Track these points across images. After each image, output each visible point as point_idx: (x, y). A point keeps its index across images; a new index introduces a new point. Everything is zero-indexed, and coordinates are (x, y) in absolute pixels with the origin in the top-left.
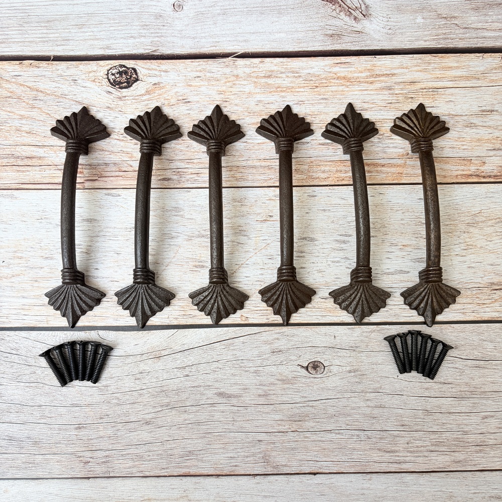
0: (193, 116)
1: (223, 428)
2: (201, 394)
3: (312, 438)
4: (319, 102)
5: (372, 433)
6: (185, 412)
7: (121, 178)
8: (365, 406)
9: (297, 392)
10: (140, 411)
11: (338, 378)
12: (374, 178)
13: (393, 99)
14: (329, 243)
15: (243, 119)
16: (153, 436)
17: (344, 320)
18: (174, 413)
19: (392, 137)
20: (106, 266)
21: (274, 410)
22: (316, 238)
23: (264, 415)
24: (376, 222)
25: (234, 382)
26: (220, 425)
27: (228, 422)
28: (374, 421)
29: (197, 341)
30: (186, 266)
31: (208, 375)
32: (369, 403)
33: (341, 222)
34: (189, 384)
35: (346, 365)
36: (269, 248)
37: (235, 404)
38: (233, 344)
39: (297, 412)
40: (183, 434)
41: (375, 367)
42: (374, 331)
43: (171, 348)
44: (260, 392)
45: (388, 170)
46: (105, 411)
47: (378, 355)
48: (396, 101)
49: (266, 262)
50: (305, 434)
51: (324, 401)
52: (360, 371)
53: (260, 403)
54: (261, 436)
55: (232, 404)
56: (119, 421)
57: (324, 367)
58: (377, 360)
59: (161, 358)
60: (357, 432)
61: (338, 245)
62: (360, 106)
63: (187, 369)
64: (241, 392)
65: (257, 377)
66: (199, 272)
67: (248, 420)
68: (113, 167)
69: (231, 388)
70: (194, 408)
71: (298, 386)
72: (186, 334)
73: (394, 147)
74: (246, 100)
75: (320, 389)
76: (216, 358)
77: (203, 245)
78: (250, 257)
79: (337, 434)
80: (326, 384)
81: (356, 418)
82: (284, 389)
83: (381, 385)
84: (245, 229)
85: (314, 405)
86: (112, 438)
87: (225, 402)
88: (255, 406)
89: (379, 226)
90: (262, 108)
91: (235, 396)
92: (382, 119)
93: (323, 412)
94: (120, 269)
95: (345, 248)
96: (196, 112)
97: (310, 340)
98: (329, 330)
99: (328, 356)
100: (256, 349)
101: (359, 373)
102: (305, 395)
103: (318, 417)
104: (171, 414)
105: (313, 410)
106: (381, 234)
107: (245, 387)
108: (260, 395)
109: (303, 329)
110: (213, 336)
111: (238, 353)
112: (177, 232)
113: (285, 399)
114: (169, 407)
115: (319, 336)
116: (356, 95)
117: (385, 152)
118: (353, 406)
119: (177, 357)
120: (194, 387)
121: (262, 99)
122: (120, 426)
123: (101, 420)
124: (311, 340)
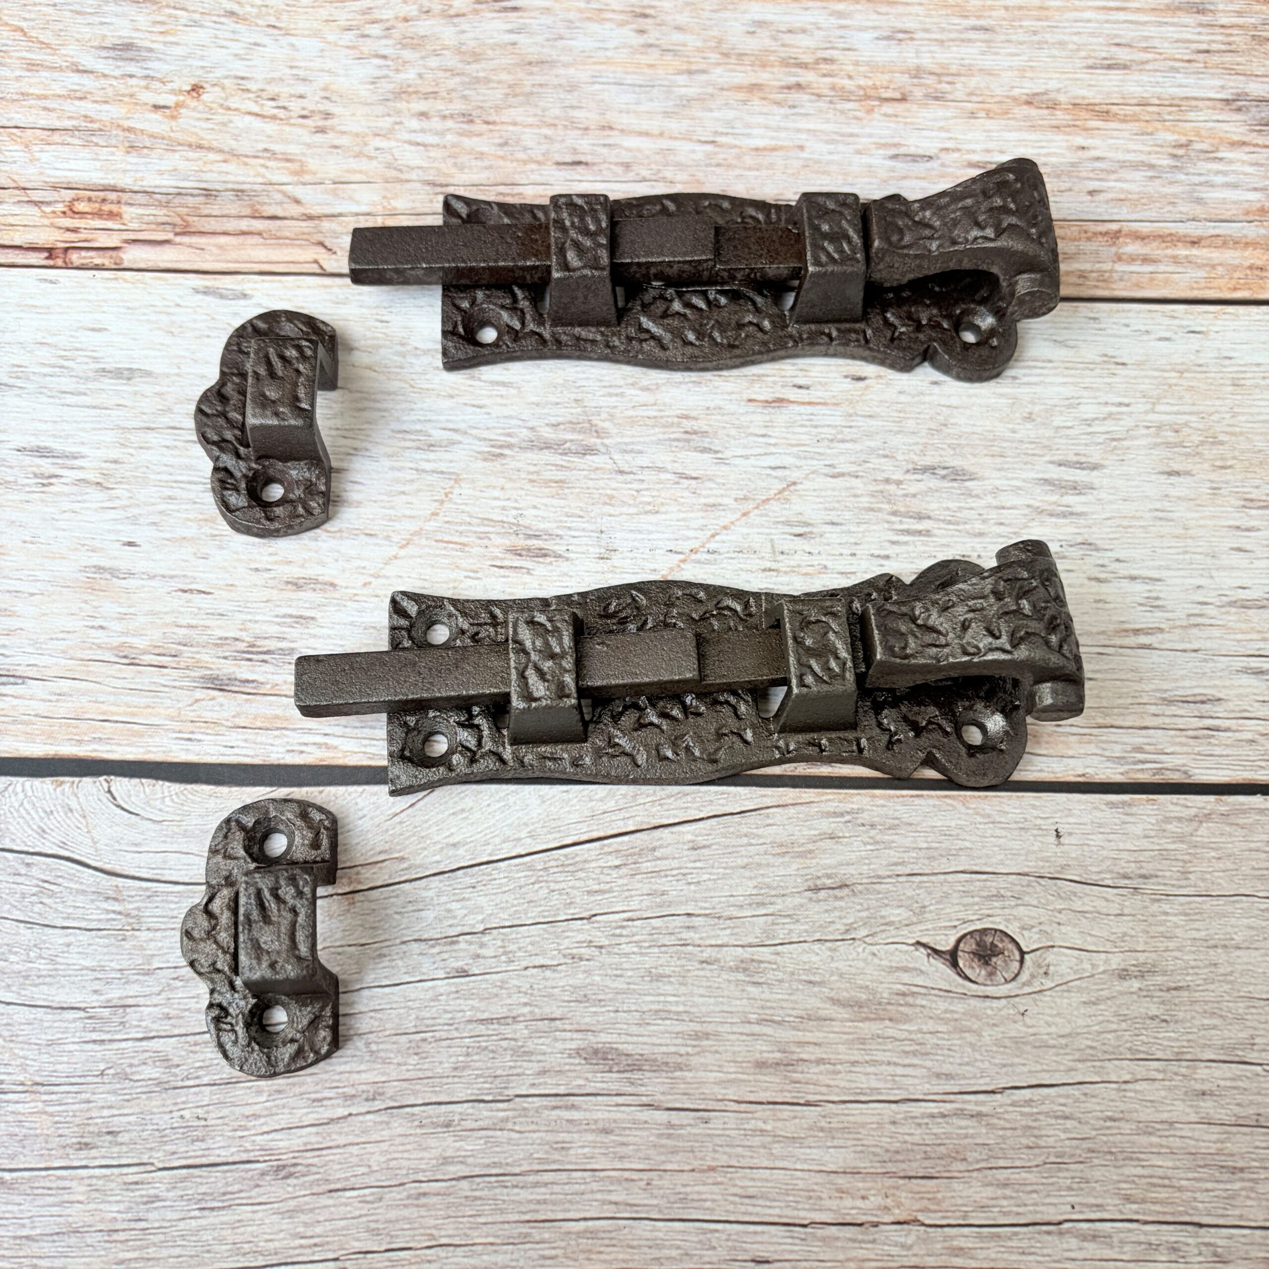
0: (530, 50)
1: (604, 1202)
2: (515, 1051)
3: (981, 1254)
4: (963, 36)
5: (1229, 1238)
6: (448, 1125)
7: (256, 239)
8: (1193, 1118)
9: (914, 1053)
10: (256, 1116)
11: (1076, 998)
12: (1166, 282)
13: (1215, 40)
14: (1019, 488)
15: (704, 72)
16: (301, 1229)
17: (1088, 770)
18: (400, 1131)
19: (1220, 155)
20: (167, 535)
21: (822, 1129)
22: (972, 469)
23: (777, 1149)
24: (1186, 424)
25: (653, 1007)
26: (595, 1186)
27: (627, 1174)
28: (1237, 1185)
29: (508, 833)
30: (476, 550)
31: (548, 973)
32: (1207, 1106)
33: (1058, 421)
34: (468, 1008)
35: (1108, 947)
36: (794, 498)
37: (659, 1097)
38: (654, 849)
39: (917, 1139)
40: (432, 1222)
41: (1219, 955)
42: (1208, 816)
43: (402, 859)
44: (763, 1050)
45: (1215, 255)
46: (106, 1113)
47: (1230, 909)
48: (1223, 47)
49: (785, 548)
50: (952, 1238)
51: (1027, 1094)
52: (1164, 973)
53: (763, 1096)
54: (765, 1238)
55: (645, 1100)
56: (159, 1158)
57: (1022, 953)
58: (1229, 929)
59: (358, 897)
60: (1169, 1234)
61: (1054, 498)
62: (1104, 55)
63: (462, 946)
64: (683, 1050)
65: (753, 990)
66: (529, 572)
67: (712, 1169)
68: (233, 201)
69: (641, 1030)
70: (484, 1111)
71: (920, 1031)
72: (468, 802)
73: (1227, 185)
74: (715, 16)
75: (1007, 1043)
76: (583, 904)
77: (548, 475)
78: (725, 528)
79: (1084, 1238)
80: (1028, 1021)
81: (1160, 1172)
82: (863, 1041)
83: (1251, 1032)
84: (705, 428)
85: (984, 1109)
86: (121, 1236)
87: (614, 1087)
88: (743, 1107)
89: (1196, 439)
90: (768, 43)
91: (658, 1066)
92: (1183, 99)
93: (1024, 1141)
94: (221, 548)
95: (1079, 509)
96: (539, 39)
97: (960, 844)
98: (1034, 807)
99: (1034, 912)
100: (747, 873)
101: (1159, 979)
102: (947, 1068)
103: (1002, 1163)
104: (386, 1133)
105: (980, 1132)
106: (1206, 466)
107: (698, 1027)
108: (761, 1065)
109: (931, 802)
110: (574, 817)
111: (674, 889)
112: (451, 426)
113: (864, 1080)
114: (378, 1105)
115: (998, 832)
116: (1089, 21)
117: (1199, 201)
118: (1143, 1117)
119: (424, 894)
120: (491, 1021)
121: (770, 18)
122: (160, 1183)
123: (83, 1154)
124: (967, 844)
